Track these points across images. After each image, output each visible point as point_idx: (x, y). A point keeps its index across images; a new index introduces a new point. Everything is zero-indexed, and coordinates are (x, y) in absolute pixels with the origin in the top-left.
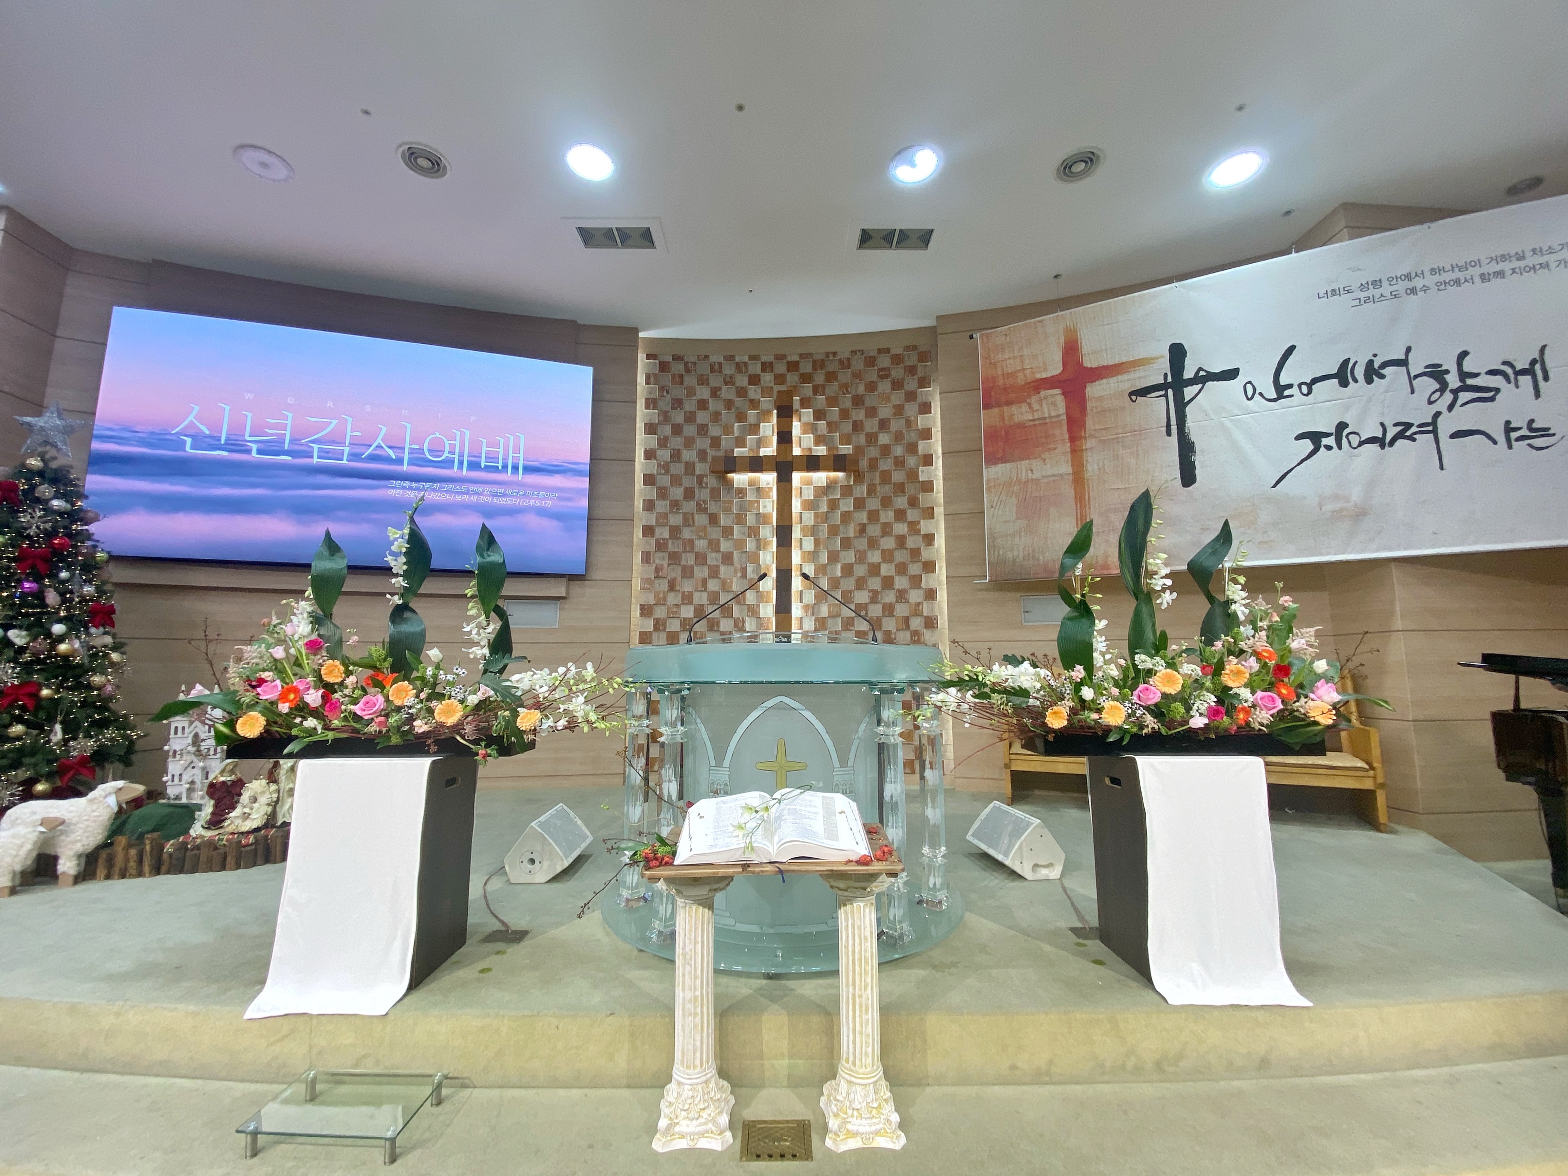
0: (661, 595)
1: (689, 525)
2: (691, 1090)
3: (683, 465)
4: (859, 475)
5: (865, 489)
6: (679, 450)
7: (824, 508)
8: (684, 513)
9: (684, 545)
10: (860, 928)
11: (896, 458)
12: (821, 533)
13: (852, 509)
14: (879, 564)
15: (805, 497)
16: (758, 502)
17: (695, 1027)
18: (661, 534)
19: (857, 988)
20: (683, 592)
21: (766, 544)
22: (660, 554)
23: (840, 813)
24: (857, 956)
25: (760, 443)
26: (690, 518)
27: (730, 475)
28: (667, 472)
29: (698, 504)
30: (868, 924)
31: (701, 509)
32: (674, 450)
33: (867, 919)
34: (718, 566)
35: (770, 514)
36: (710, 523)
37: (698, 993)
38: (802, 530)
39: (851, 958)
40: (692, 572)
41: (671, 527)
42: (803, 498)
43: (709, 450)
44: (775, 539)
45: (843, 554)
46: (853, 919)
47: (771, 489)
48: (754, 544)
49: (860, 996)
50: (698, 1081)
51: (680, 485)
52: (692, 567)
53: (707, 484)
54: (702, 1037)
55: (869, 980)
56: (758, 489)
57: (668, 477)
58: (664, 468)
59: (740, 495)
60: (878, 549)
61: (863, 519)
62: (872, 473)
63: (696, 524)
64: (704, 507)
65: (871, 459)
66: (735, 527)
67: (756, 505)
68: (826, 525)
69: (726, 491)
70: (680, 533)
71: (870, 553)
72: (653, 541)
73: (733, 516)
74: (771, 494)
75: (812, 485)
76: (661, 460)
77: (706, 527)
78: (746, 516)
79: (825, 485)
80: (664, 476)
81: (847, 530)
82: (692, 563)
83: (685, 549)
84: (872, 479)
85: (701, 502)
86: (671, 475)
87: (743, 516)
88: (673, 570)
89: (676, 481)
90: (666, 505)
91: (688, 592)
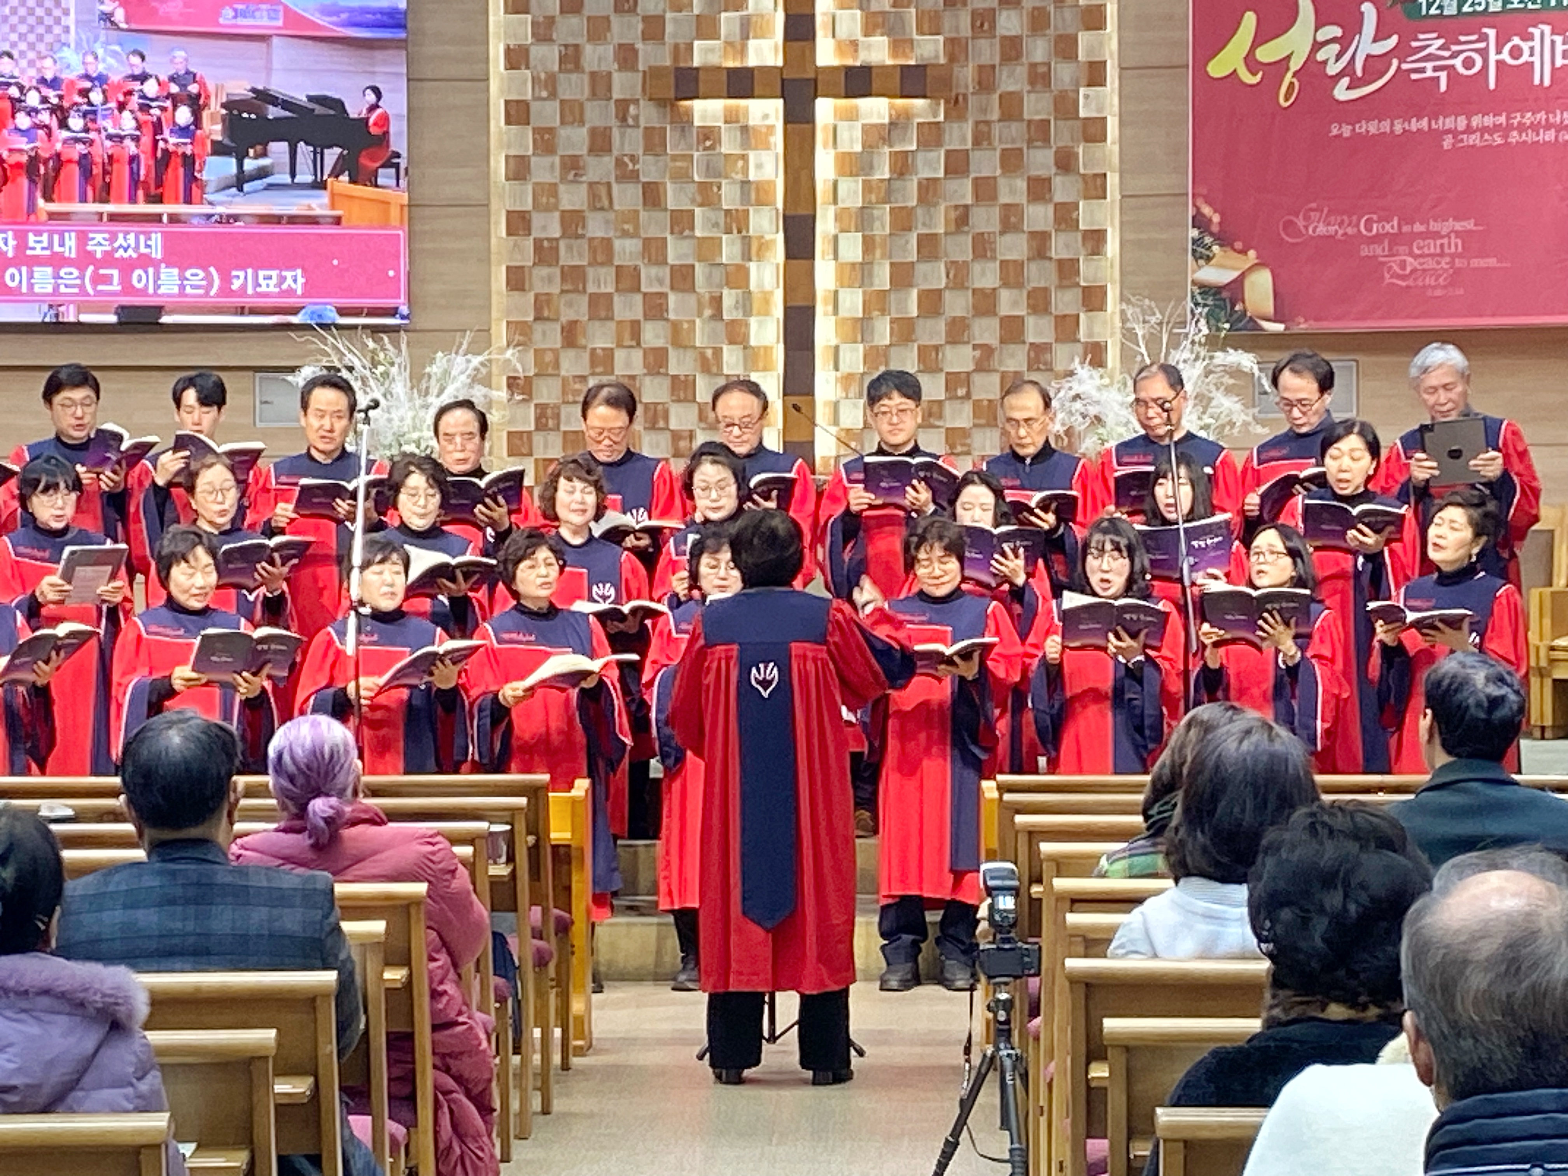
0: (549, 357)
1: (602, 209)
3: (586, 78)
4: (956, 101)
5: (968, 128)
6: (577, 47)
7: (884, 172)
8: (591, 185)
9: (593, 250)
11: (1033, 66)
12: (877, 224)
13: (941, 174)
14: (994, 289)
15: (844, 147)
16: (744, 158)
18: (544, 228)
20: (593, 350)
21: (764, 246)
22: (544, 271)
25: (747, 28)
26: (603, 191)
27: (686, 103)
28: (553, 95)
29: (619, 163)
31: (627, 175)
32: (566, 46)
34: (664, 295)
35: (772, 183)
36: (645, 204)
38: (838, 218)
40: (610, 307)
41: (563, 212)
42: (841, 149)
43: (639, 46)
44: (780, 237)
45: (922, 268)
47: (771, 128)
48: (737, 249)
51: (582, 122)
52: (609, 296)
53: (636, 118)
56: (745, 129)
57: (557, 104)
58: (546, 88)
59: (708, 143)
60: (994, 258)
61: (963, 196)
62: (984, 97)
63: (616, 207)
64: (632, 171)
65: (981, 67)
66: (698, 211)
67: (740, 163)
68: (888, 207)
69: (677, 134)
70: (584, 227)
71: (977, 268)
72: (529, 243)
73: (692, 188)
74: (772, 139)
75: (858, 125)
76: (540, 68)
77: (636, 212)
78: (719, 188)
79: (886, 121)
80: (548, 103)
81: (931, 219)
82: (610, 289)
83: (595, 259)
84: (984, 110)
85: (626, 159)
86: (562, 101)
87: (715, 189)
88: (570, 304)
89: (572, 113)
90: (552, 166)
91: (603, 349)
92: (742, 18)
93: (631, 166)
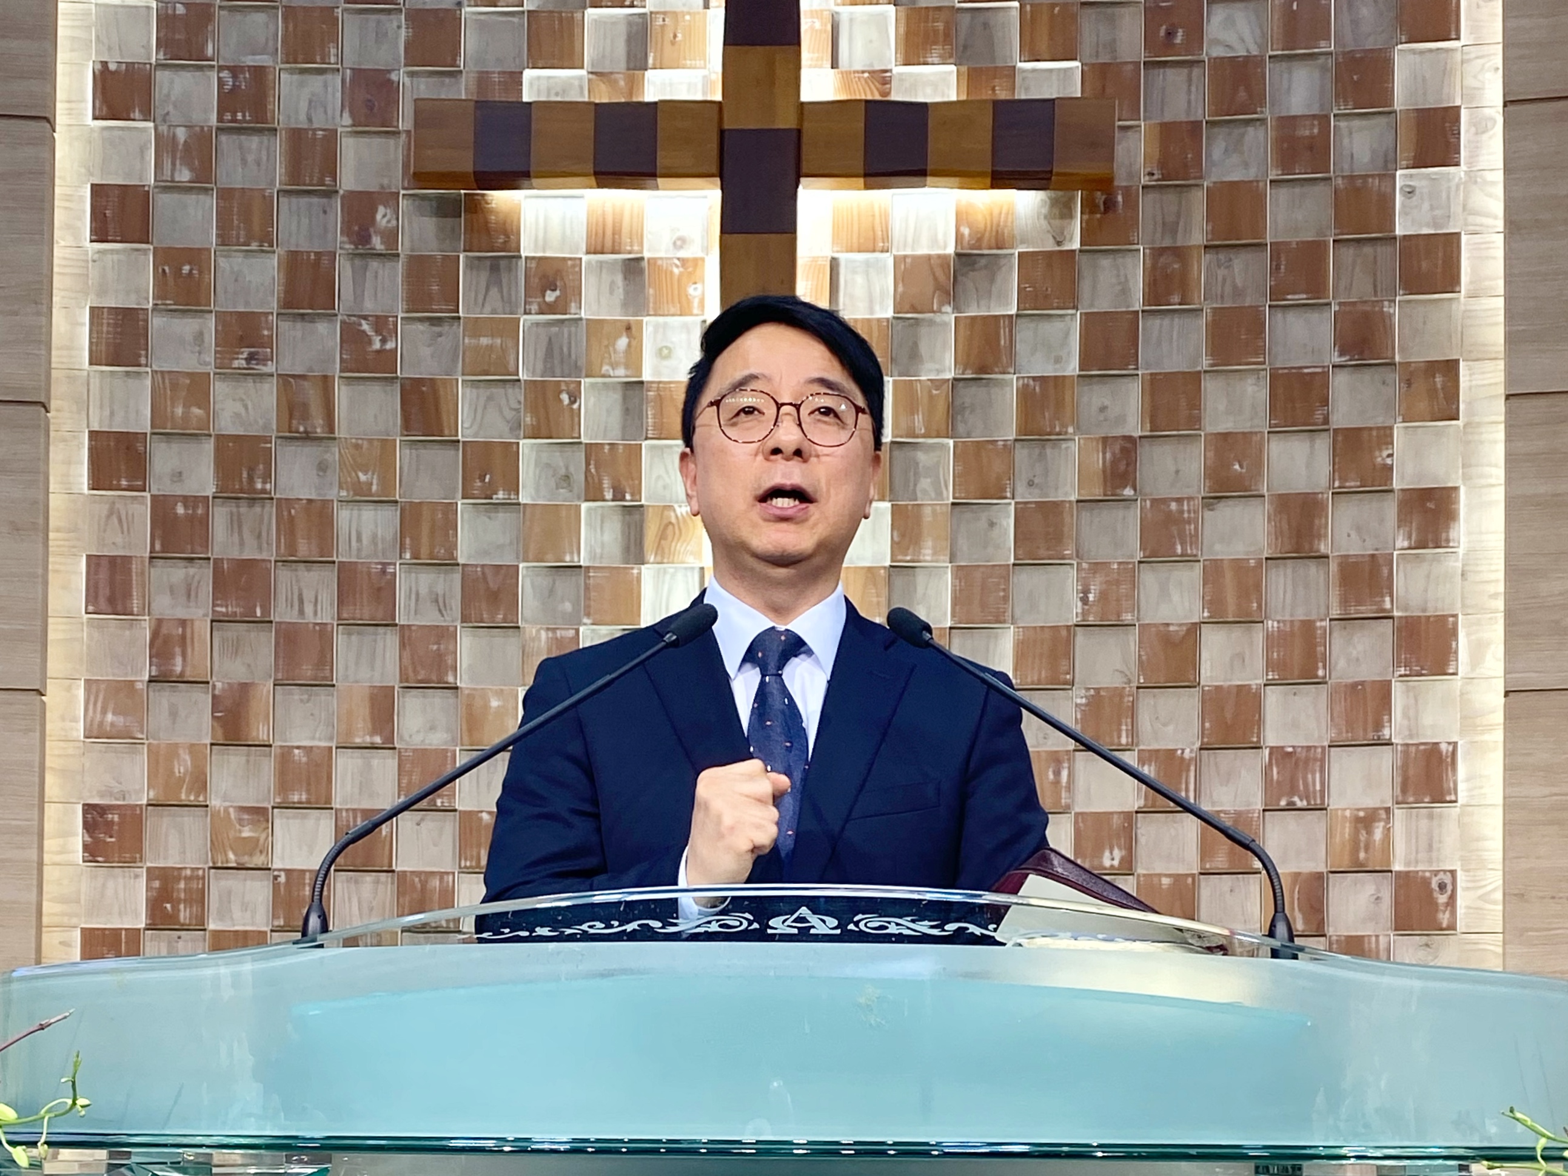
0: (183, 765)
1: (308, 437)
3: (278, 145)
4: (1109, 205)
6: (259, 72)
7: (945, 365)
8: (285, 380)
9: (288, 527)
11: (1288, 123)
13: (1072, 367)
16: (632, 328)
18: (178, 476)
20: (286, 753)
21: (671, 527)
22: (177, 573)
25: (643, 45)
26: (312, 394)
27: (500, 199)
28: (203, 179)
29: (352, 336)
32: (235, 71)
34: (445, 634)
36: (407, 426)
40: (325, 658)
41: (222, 440)
43: (400, 76)
47: (692, 265)
48: (613, 531)
51: (266, 239)
52: (323, 634)
53: (391, 237)
56: (634, 268)
57: (211, 202)
58: (188, 162)
59: (550, 297)
60: (1189, 560)
61: (1121, 419)
62: (1171, 197)
63: (341, 432)
64: (378, 352)
65: (1168, 131)
66: (526, 447)
67: (622, 342)
68: (951, 442)
69: (484, 276)
70: (267, 477)
71: (1149, 578)
72: (141, 510)
73: (517, 395)
74: (693, 291)
75: (888, 259)
76: (174, 119)
77: (387, 445)
78: (574, 398)
79: (951, 250)
80: (191, 199)
81: (1046, 472)
82: (327, 615)
83: (292, 548)
84: (1171, 228)
85: (365, 326)
86: (226, 195)
87: (565, 398)
88: (236, 648)
89: (247, 220)
90: (199, 337)
91: (308, 750)
92: (630, 21)
93: (377, 345)
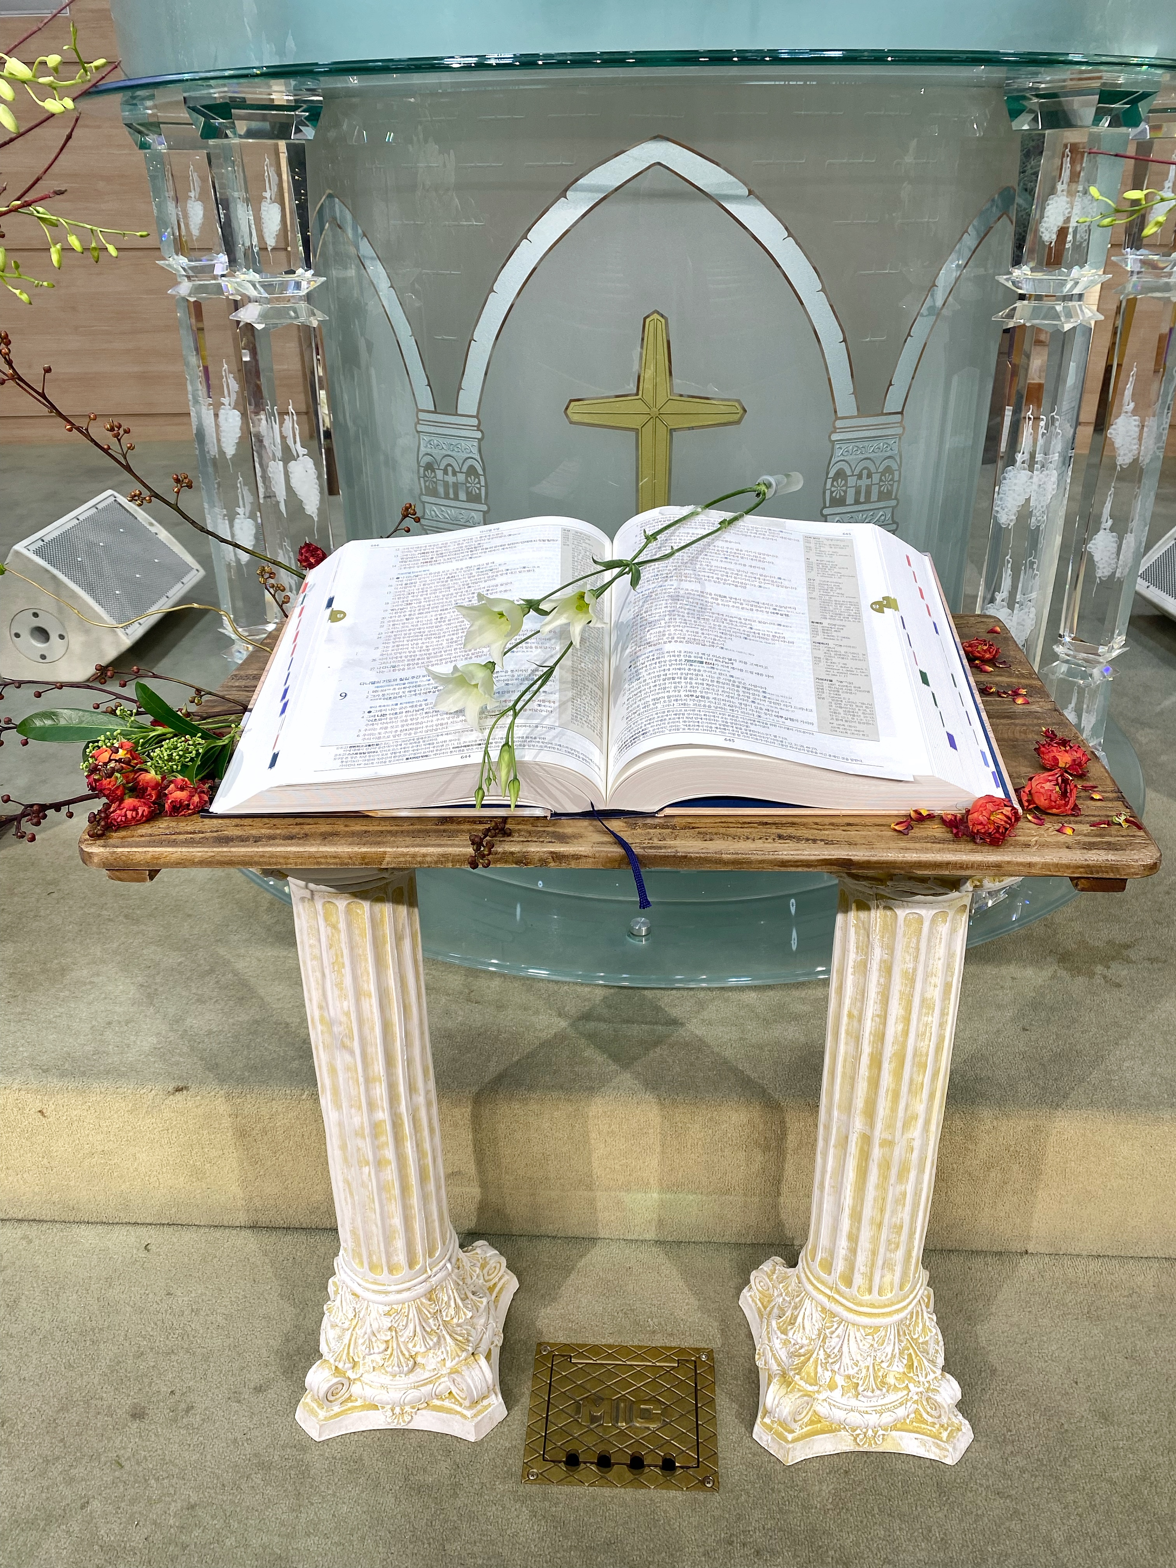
2: (387, 1314)
10: (910, 979)
17: (383, 1188)
19: (879, 1126)
23: (880, 606)
24: (889, 1050)
30: (939, 966)
33: (941, 951)
37: (383, 1115)
39: (867, 1049)
46: (891, 949)
49: (888, 1144)
50: (405, 1295)
54: (406, 1208)
55: (920, 1108)
